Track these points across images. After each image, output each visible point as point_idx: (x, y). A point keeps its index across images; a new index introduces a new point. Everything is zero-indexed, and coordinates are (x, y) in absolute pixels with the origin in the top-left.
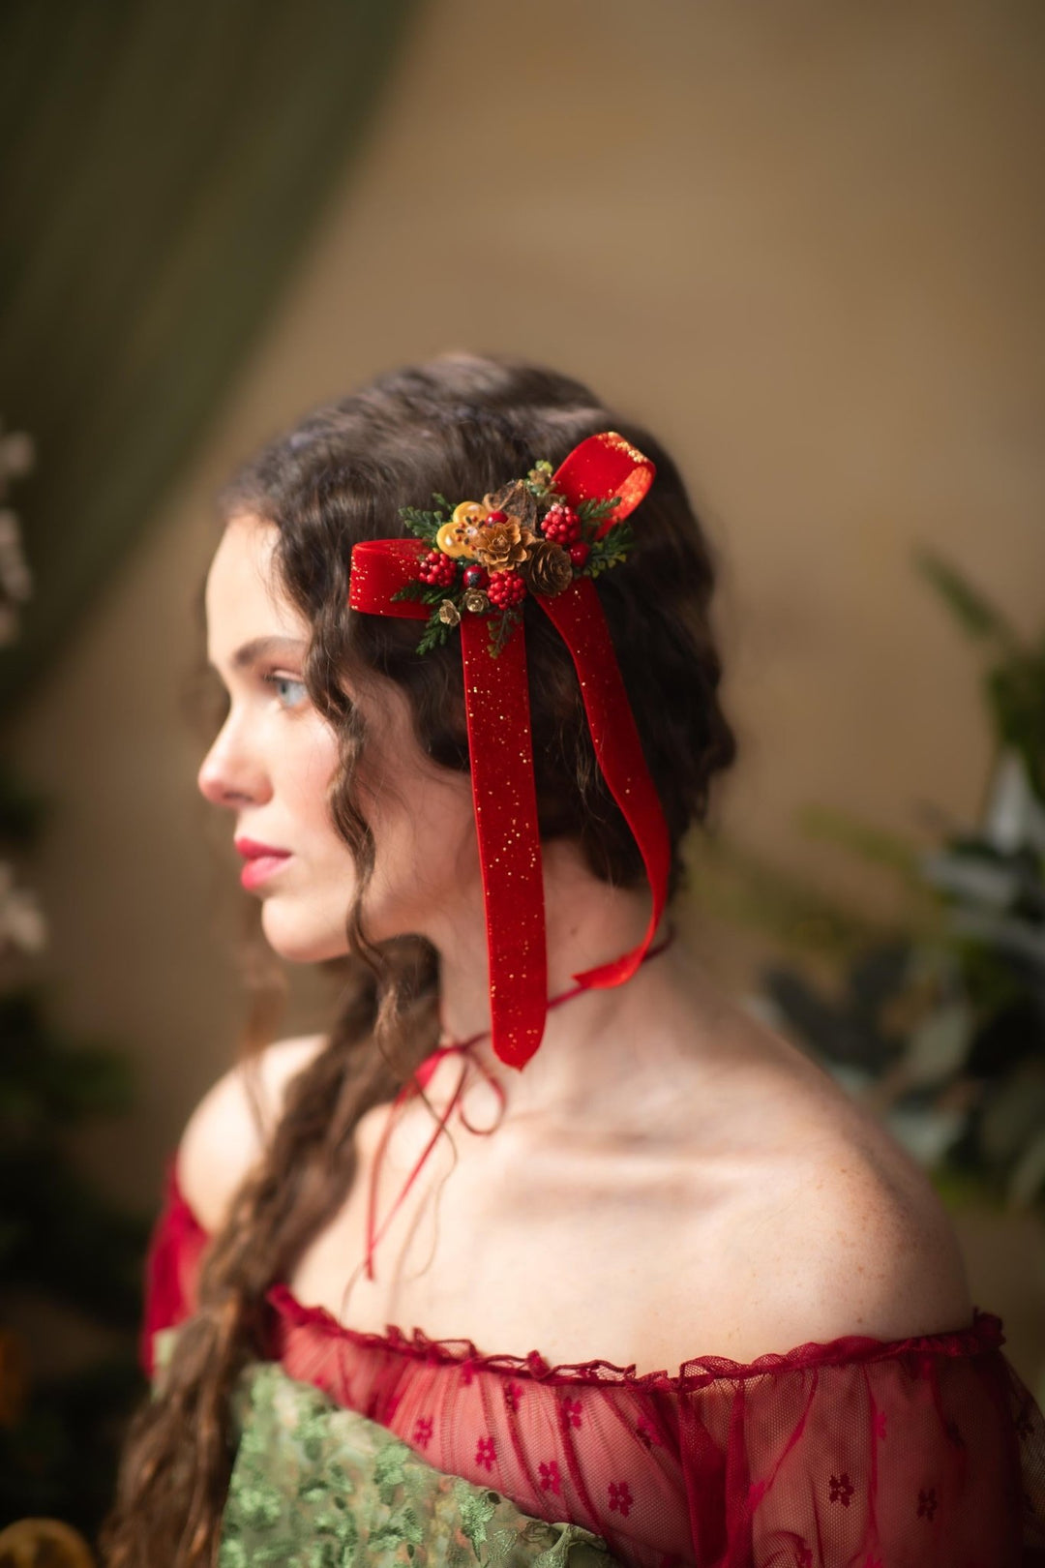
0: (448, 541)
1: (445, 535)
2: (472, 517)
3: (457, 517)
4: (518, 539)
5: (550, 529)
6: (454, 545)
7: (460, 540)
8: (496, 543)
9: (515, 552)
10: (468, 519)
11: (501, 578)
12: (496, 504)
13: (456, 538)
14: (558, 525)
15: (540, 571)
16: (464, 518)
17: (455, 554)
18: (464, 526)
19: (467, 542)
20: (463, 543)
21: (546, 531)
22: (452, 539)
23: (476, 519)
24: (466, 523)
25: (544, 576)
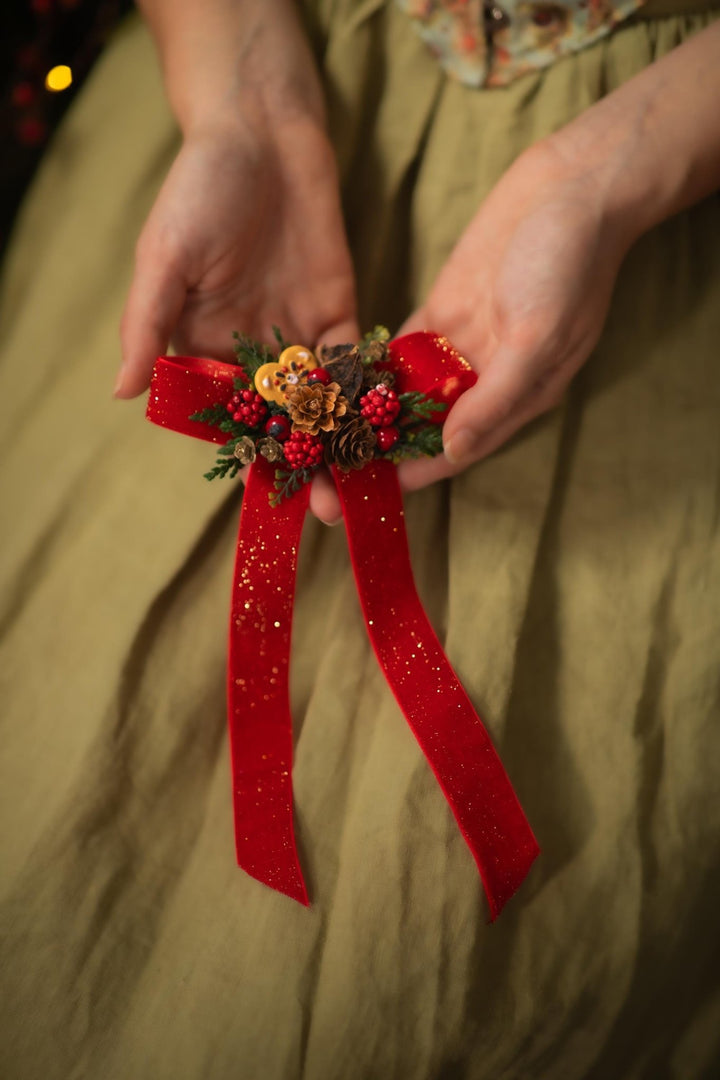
0: (265, 383)
1: (266, 374)
2: (299, 364)
3: (284, 359)
4: (331, 408)
5: (367, 408)
6: (271, 386)
7: (278, 383)
8: (309, 404)
9: (324, 419)
10: (294, 365)
11: (302, 438)
12: (326, 358)
13: (274, 381)
14: (377, 407)
15: (341, 446)
16: (290, 363)
17: (268, 397)
18: (287, 370)
19: (284, 388)
20: (279, 388)
21: (362, 407)
22: (270, 381)
23: (302, 366)
24: (291, 368)
25: (344, 451)
